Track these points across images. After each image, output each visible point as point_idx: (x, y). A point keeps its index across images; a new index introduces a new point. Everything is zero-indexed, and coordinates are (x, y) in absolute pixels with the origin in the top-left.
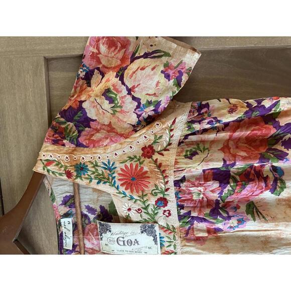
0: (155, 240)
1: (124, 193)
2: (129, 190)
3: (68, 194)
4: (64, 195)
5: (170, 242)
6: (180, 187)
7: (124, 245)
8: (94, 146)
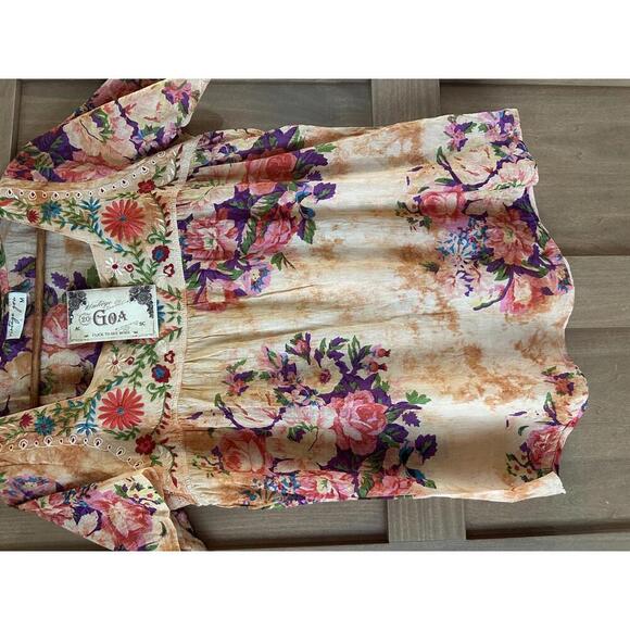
0: (150, 310)
1: (109, 242)
3: (27, 256)
4: (21, 257)
5: (172, 313)
6: (186, 230)
7: (104, 323)
8: (73, 181)
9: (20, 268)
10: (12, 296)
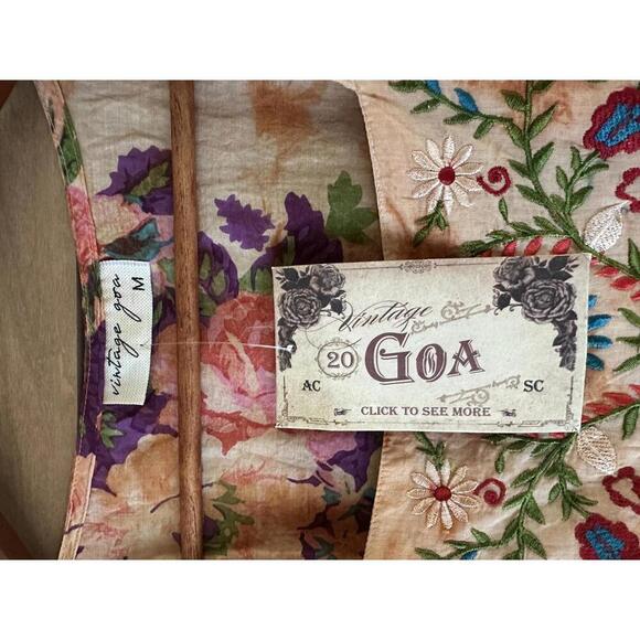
0: (565, 344)
3: (144, 145)
4: (124, 148)
7: (402, 376)
9: (125, 183)
10: (110, 270)
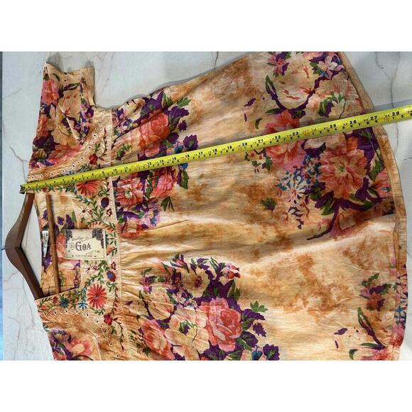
2: (84, 194)
